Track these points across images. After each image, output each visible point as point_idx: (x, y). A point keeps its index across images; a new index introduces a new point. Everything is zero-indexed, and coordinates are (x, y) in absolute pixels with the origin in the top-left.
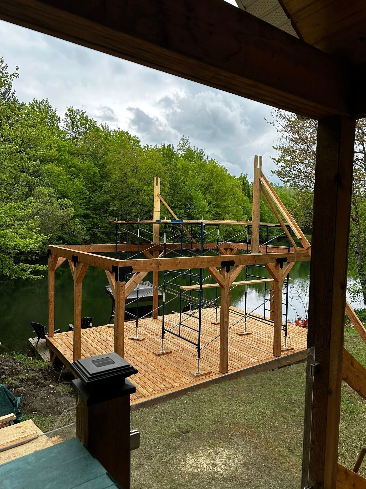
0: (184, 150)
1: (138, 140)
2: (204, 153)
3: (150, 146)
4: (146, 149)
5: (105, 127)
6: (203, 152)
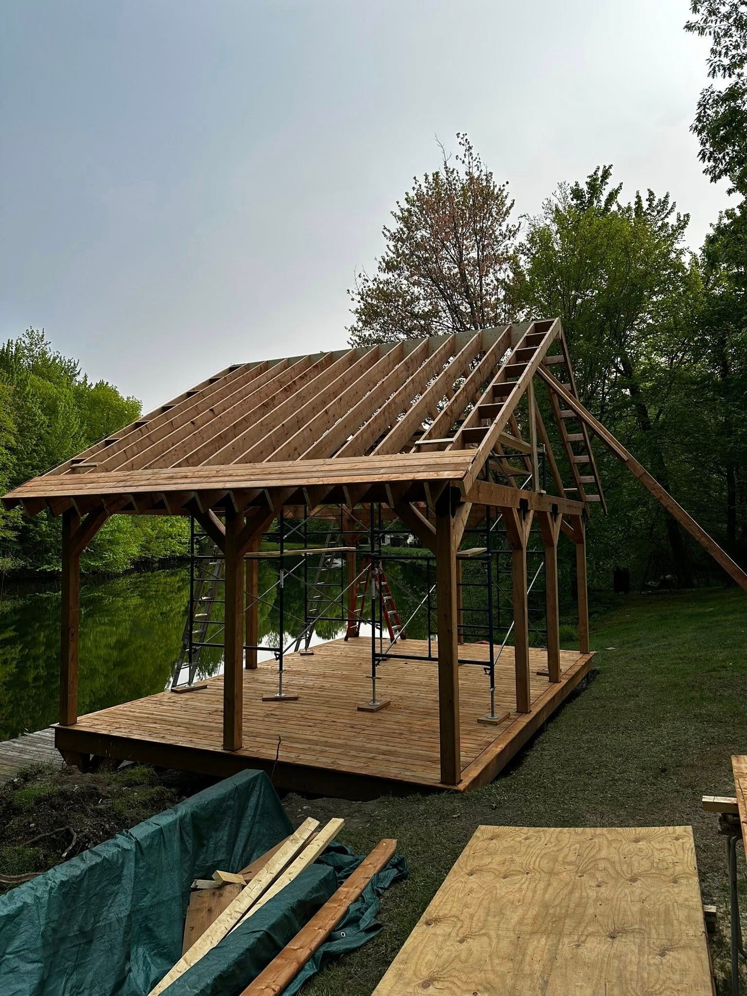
0: (31, 357)
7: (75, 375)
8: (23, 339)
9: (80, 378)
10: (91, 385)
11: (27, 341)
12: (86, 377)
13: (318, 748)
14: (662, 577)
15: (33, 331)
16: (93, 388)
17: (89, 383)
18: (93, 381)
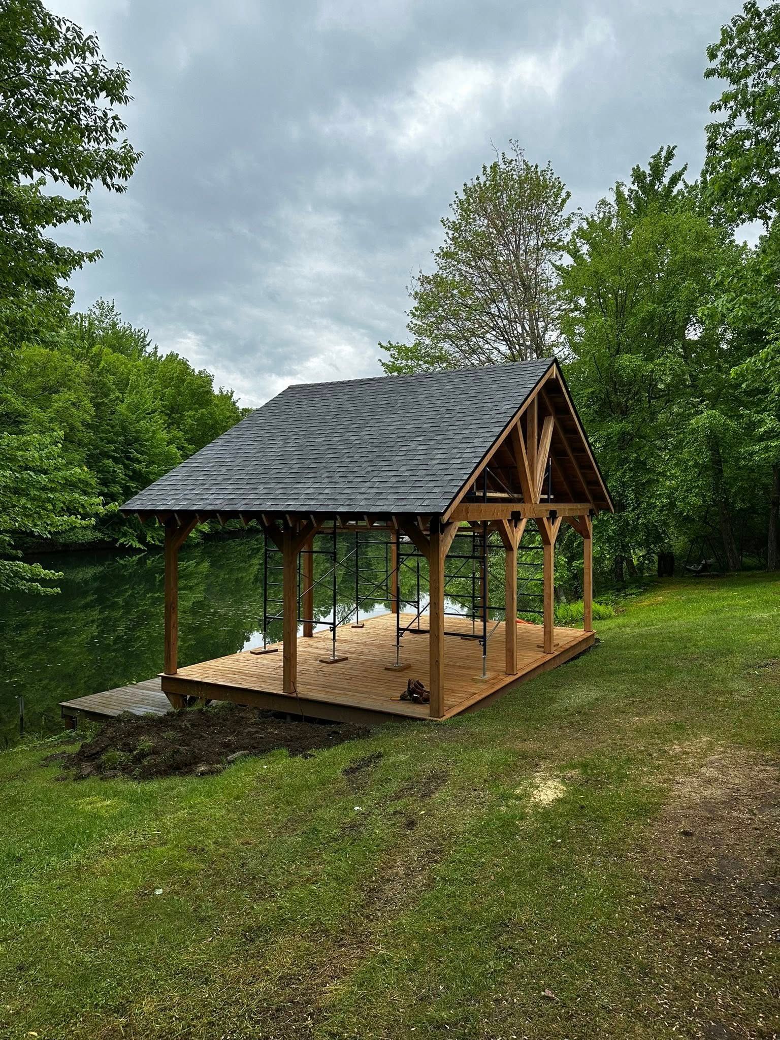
0: (102, 328)
7: (144, 346)
8: (94, 310)
9: (149, 349)
10: (162, 357)
11: (98, 312)
12: (156, 348)
13: (350, 693)
14: (703, 562)
15: (103, 302)
16: (163, 359)
17: (159, 354)
18: (163, 352)
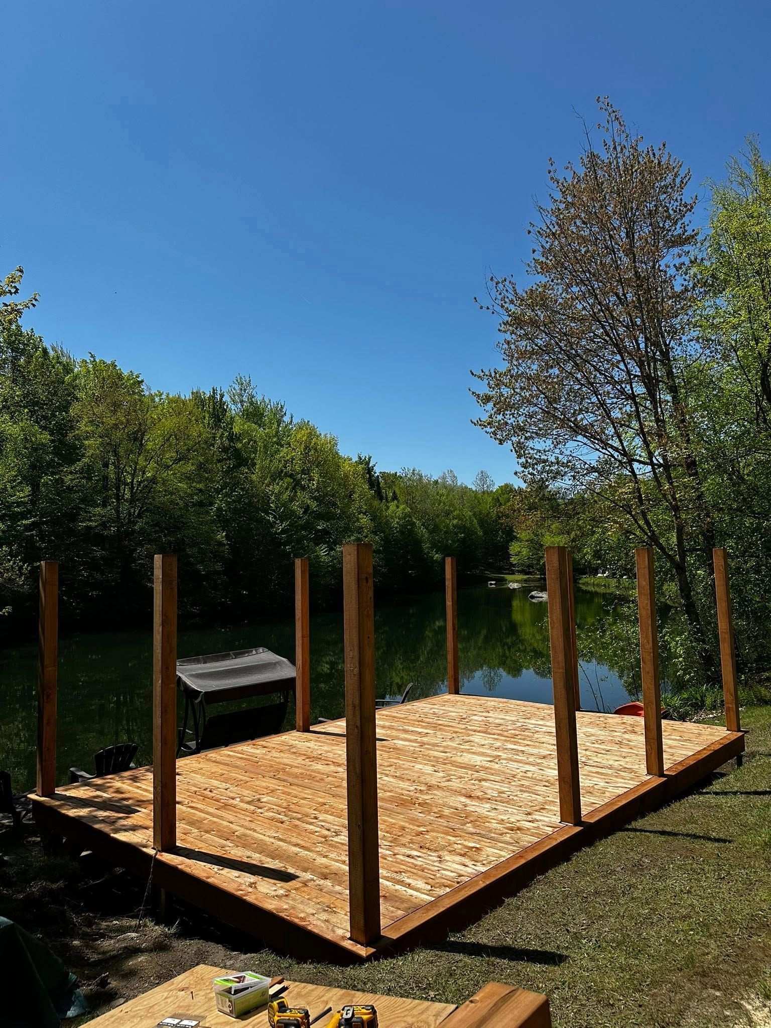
0: (242, 401)
1: (139, 379)
2: (284, 410)
3: (165, 394)
4: (157, 399)
5: (62, 351)
6: (282, 407)
7: (282, 416)
9: (286, 419)
